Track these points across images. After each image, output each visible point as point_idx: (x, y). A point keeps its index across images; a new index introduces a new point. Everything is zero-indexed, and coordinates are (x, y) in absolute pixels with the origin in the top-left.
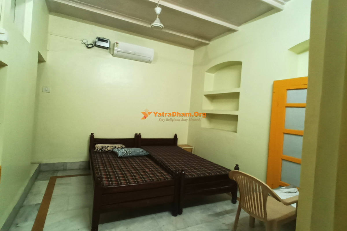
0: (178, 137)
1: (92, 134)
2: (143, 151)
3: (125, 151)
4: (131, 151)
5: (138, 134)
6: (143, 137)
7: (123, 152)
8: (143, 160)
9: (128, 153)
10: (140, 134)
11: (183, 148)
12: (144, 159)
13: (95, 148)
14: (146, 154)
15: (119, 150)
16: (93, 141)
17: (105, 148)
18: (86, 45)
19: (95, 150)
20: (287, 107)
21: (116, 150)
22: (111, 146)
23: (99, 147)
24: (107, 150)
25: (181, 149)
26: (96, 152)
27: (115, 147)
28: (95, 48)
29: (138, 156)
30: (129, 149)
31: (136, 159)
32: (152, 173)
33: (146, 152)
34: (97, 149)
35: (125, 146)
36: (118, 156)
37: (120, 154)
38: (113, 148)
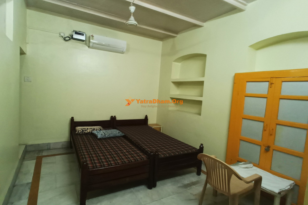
0: (148, 118)
1: (72, 118)
2: (119, 133)
3: (103, 133)
4: (108, 133)
5: (114, 116)
6: (118, 118)
7: (101, 134)
8: (119, 141)
9: (106, 135)
10: (115, 116)
11: (153, 127)
12: (121, 140)
13: (76, 131)
14: (122, 135)
15: (98, 133)
16: (73, 124)
17: (85, 130)
18: (64, 38)
19: (76, 133)
20: (246, 96)
21: (95, 132)
22: (90, 128)
23: (80, 130)
24: (87, 132)
25: (151, 128)
26: (77, 134)
27: (94, 129)
28: (72, 40)
29: (115, 137)
30: (106, 130)
31: (113, 140)
32: (130, 154)
33: (122, 133)
34: (78, 132)
35: (103, 127)
36: (97, 138)
37: (99, 136)
38: (93, 130)
